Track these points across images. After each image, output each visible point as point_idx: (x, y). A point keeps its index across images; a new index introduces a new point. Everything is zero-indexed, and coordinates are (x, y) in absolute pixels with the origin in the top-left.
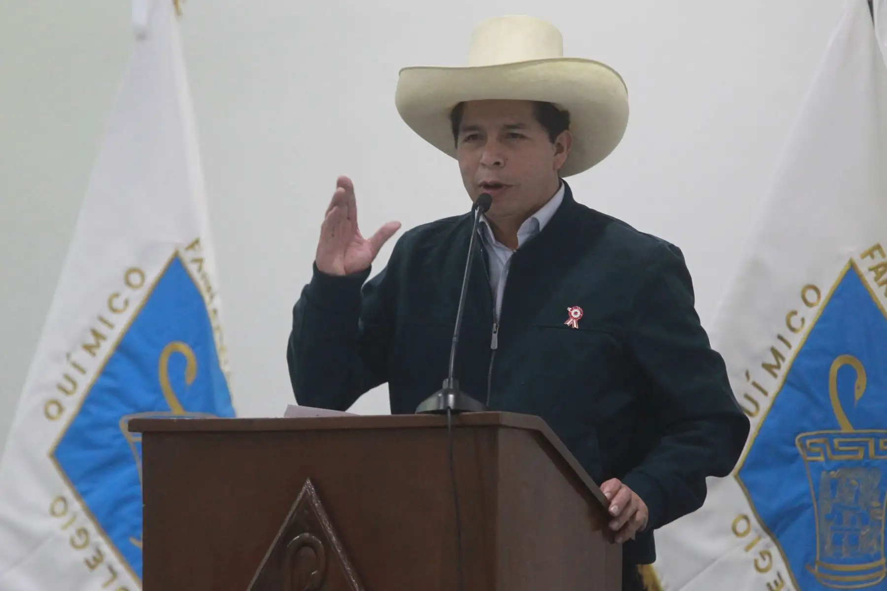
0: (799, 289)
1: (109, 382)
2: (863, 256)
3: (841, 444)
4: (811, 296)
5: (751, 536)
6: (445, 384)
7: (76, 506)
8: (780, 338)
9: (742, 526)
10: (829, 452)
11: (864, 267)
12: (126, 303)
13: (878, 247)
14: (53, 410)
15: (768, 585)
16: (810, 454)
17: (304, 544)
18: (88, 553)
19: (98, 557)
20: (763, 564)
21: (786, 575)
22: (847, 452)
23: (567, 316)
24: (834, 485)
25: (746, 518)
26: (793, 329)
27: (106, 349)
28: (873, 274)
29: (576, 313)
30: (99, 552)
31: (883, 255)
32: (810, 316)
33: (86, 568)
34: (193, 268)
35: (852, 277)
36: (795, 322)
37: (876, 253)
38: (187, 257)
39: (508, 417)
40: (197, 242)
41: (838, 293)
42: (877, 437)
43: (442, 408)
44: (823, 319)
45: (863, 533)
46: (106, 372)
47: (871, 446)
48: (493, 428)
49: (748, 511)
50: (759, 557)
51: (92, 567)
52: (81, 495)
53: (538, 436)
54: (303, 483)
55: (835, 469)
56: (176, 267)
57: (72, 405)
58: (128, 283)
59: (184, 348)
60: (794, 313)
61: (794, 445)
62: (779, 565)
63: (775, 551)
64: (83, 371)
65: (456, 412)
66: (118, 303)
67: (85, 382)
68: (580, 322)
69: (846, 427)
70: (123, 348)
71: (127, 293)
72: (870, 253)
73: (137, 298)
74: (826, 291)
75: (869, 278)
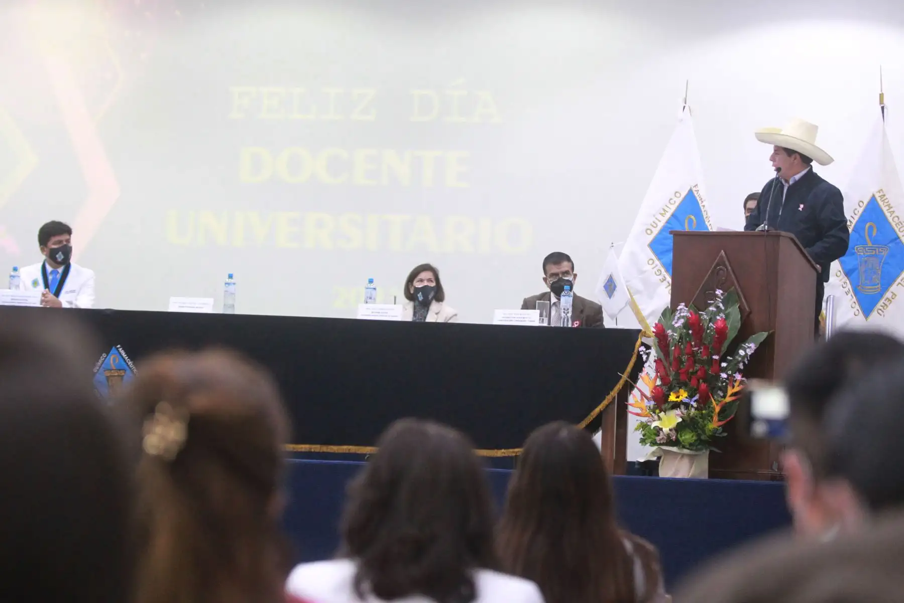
0: (858, 202)
1: (669, 225)
2: (877, 192)
3: (868, 249)
4: (861, 204)
5: (841, 277)
6: (765, 222)
7: (657, 262)
8: (852, 217)
9: (839, 274)
10: (865, 252)
11: (877, 195)
12: (675, 202)
13: (882, 190)
14: (649, 232)
15: (846, 292)
16: (859, 252)
17: (721, 269)
18: (661, 277)
19: (664, 279)
20: (844, 286)
21: (851, 290)
22: (870, 252)
23: (799, 207)
24: (866, 262)
25: (840, 271)
26: (855, 214)
27: (668, 215)
28: (880, 198)
29: (802, 206)
30: (664, 277)
31: (883, 192)
32: (861, 210)
33: (660, 282)
34: (695, 193)
35: (873, 199)
36: (856, 212)
37: (881, 192)
38: (694, 189)
39: (783, 233)
40: (697, 185)
41: (869, 203)
42: (879, 248)
43: (763, 229)
44: (865, 211)
45: (874, 277)
46: (667, 222)
47: (877, 250)
48: (778, 236)
49: (841, 269)
50: (843, 283)
51: (662, 282)
52: (659, 259)
53: (792, 239)
54: (720, 251)
55: (866, 257)
56: (690, 191)
57: (656, 231)
58: (676, 196)
59: (693, 217)
60: (856, 209)
61: (854, 250)
62: (849, 286)
63: (848, 282)
64: (660, 221)
65: (767, 231)
66: (672, 202)
67: (661, 225)
68: (802, 209)
69: (870, 244)
70: (673, 215)
71: (675, 199)
72: (879, 192)
73: (678, 201)
74: (866, 203)
75: (878, 199)
